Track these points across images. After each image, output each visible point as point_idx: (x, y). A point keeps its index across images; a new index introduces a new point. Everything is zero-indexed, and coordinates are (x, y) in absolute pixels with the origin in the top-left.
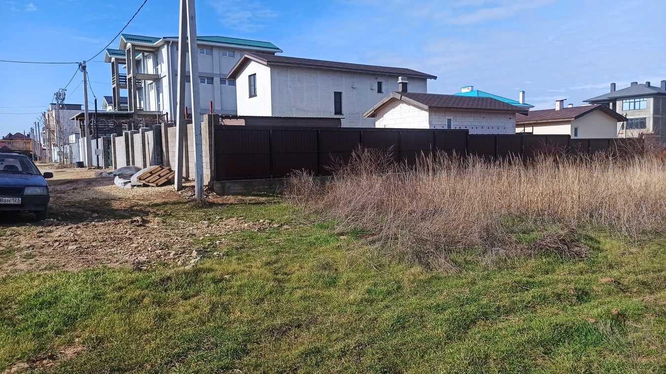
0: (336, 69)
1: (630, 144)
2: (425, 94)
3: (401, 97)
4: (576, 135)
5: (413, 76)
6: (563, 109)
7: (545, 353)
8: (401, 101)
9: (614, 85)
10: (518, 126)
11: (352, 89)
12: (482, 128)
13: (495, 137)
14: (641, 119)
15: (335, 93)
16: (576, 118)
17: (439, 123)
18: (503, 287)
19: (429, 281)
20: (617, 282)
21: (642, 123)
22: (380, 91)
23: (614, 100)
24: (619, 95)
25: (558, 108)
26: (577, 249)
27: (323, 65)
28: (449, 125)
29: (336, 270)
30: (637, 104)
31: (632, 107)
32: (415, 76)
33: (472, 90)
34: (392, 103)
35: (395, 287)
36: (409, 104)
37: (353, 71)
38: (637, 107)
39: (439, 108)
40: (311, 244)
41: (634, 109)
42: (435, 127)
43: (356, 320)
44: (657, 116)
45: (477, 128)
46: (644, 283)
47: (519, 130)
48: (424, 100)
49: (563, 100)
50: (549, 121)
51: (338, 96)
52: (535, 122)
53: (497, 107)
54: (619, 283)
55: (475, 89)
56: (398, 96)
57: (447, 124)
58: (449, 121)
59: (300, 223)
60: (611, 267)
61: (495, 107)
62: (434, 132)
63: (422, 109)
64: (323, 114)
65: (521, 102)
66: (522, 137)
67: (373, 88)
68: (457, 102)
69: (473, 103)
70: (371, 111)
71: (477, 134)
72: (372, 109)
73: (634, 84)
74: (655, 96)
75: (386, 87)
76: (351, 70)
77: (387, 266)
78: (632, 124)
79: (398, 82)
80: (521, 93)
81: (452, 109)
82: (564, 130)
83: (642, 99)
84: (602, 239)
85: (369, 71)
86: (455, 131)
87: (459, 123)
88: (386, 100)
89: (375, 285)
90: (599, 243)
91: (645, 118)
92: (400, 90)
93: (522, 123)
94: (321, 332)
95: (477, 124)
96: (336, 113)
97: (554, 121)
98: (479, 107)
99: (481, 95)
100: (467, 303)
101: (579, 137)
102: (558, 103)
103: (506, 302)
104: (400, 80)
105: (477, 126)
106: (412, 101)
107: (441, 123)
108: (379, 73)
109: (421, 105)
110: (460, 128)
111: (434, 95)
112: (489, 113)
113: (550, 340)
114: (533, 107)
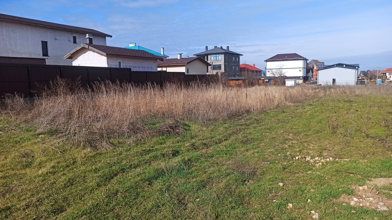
0: (42, 26)
1: (212, 77)
2: (104, 46)
3: (89, 47)
4: (188, 72)
5: (97, 34)
6: (181, 58)
7: (149, 184)
8: (88, 49)
9: (207, 47)
10: (159, 67)
11: (55, 40)
12: (139, 67)
13: (146, 73)
14: (219, 65)
15: (42, 42)
16: (188, 63)
17: (114, 64)
18: (136, 154)
19: (94, 156)
20: (193, 145)
21: (219, 67)
22: (75, 42)
23: (207, 55)
24: (209, 52)
25: (179, 58)
26: (178, 130)
27: (32, 22)
28: (120, 65)
29: (33, 157)
30: (217, 57)
31: (215, 59)
32: (98, 35)
33: (135, 46)
34: (83, 50)
35: (72, 162)
36: (94, 52)
37: (55, 28)
38: (217, 59)
39: (113, 55)
40: (16, 142)
41: (216, 60)
42: (111, 66)
43: (41, 185)
44: (226, 64)
45: (136, 67)
46: (205, 144)
47: (159, 69)
48: (103, 50)
49: (181, 54)
50: (175, 65)
51: (45, 45)
52: (168, 65)
53: (147, 56)
54: (194, 145)
55: (137, 45)
56: (87, 46)
57: (118, 64)
58: (120, 63)
59: (12, 130)
60: (192, 138)
61: (146, 56)
62: (110, 69)
63: (102, 55)
64: (34, 56)
65: (162, 54)
66: (161, 73)
67: (70, 40)
68: (124, 52)
69: (133, 53)
70: (68, 55)
71: (136, 71)
72: (69, 53)
73: (216, 47)
74: (224, 54)
75: (79, 40)
76: (53, 27)
77: (68, 150)
78: (216, 67)
79: (86, 37)
80: (162, 49)
81: (121, 56)
82: (182, 70)
83: (219, 55)
84: (191, 125)
85: (66, 29)
86: (123, 69)
87: (125, 64)
88: (78, 48)
89: (58, 163)
90: (190, 127)
91: (221, 65)
92: (88, 42)
93: (161, 65)
94: (13, 196)
95: (136, 65)
96: (43, 55)
97: (177, 65)
98: (137, 55)
99: (140, 49)
100: (114, 165)
101: (189, 74)
102: (179, 55)
103: (136, 162)
104: (87, 36)
105: (136, 66)
106: (95, 50)
107: (115, 64)
108: (74, 31)
109: (101, 52)
110: (126, 67)
111: (110, 47)
112: (142, 59)
113: (153, 177)
114: (168, 57)
